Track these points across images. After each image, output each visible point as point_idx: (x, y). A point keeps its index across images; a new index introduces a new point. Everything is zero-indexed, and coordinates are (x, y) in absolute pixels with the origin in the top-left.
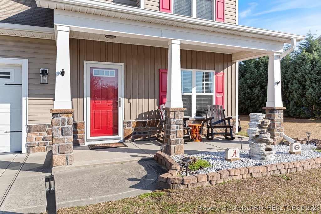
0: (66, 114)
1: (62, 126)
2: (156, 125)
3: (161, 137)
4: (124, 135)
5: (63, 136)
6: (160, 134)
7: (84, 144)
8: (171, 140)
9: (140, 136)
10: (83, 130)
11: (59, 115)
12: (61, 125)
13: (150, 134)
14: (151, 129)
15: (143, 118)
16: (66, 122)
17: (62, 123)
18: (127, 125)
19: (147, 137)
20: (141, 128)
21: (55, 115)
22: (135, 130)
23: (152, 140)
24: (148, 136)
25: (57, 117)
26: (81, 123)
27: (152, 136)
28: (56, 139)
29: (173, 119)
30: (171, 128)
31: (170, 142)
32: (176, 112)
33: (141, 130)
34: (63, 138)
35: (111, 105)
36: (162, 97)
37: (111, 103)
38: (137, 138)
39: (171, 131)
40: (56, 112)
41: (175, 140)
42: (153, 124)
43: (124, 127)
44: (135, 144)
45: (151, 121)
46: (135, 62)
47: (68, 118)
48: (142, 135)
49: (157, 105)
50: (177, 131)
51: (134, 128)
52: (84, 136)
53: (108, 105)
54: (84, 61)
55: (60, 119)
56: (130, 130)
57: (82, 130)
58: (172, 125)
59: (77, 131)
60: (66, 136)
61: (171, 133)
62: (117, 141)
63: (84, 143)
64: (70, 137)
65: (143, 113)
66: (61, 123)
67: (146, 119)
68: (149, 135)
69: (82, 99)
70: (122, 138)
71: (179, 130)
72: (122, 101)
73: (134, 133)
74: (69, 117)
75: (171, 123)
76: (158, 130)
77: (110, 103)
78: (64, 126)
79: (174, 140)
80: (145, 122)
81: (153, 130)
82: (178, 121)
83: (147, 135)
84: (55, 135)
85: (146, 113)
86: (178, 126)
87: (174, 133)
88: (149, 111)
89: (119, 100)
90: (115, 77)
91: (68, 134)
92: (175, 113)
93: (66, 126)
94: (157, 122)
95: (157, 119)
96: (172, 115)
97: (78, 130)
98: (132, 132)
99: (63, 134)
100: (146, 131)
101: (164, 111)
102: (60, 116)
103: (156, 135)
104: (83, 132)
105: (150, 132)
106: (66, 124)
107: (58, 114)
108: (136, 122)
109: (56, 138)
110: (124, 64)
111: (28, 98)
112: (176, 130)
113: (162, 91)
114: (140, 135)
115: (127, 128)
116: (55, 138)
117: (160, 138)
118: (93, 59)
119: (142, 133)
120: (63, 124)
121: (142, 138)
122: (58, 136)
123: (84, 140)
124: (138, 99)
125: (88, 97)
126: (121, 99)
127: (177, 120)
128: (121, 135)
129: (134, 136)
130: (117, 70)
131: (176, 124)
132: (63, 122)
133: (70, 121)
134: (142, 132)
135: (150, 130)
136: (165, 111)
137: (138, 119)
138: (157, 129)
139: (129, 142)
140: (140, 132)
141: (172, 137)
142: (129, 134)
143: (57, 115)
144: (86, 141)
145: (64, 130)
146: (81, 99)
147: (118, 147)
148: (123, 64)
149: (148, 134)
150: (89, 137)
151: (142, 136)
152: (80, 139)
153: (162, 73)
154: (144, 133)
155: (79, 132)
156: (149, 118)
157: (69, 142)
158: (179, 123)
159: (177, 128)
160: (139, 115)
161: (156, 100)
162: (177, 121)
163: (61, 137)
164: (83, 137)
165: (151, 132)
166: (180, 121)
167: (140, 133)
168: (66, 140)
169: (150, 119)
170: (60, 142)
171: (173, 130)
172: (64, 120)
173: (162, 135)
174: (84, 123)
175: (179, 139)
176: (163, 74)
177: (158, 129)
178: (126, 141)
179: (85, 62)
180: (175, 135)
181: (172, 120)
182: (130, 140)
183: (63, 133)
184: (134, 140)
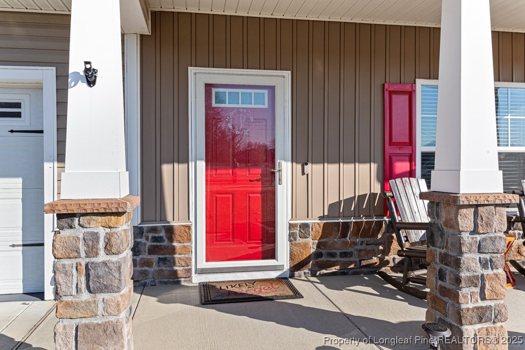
0: (100, 218)
1: (88, 260)
2: (375, 235)
3: (390, 265)
4: (292, 258)
5: (90, 292)
6: (387, 258)
7: (191, 281)
8: (464, 306)
9: (334, 262)
10: (188, 244)
11: (77, 219)
12: (83, 254)
13: (359, 256)
14: (362, 244)
15: (341, 215)
16: (102, 244)
17: (88, 246)
18: (298, 232)
19: (352, 266)
20: (335, 240)
21: (64, 222)
22: (319, 246)
23: (365, 274)
24: (355, 262)
25: (71, 227)
26: (183, 226)
27: (364, 263)
28: (68, 305)
29: (467, 234)
30: (463, 266)
31: (459, 313)
32: (480, 209)
33: (337, 246)
34: (89, 302)
35: (258, 180)
36: (390, 158)
37: (258, 174)
38: (326, 268)
39: (464, 274)
40: (65, 212)
41: (478, 308)
42: (369, 231)
43: (292, 236)
44: (322, 287)
45: (363, 222)
46: (319, 68)
47: (108, 230)
48: (338, 259)
49: (378, 180)
50: (482, 275)
51: (317, 241)
52: (190, 259)
53: (251, 181)
54: (190, 68)
55: (81, 236)
56: (306, 245)
57: (185, 244)
58: (466, 255)
59: (174, 246)
60: (102, 291)
61: (463, 284)
62: (274, 275)
63: (190, 277)
64: (115, 295)
65: (340, 202)
66: (82, 248)
67: (349, 217)
68: (358, 260)
69: (186, 165)
70: (287, 267)
71: (489, 272)
72: (286, 168)
73: (318, 255)
74: (110, 227)
75: (464, 249)
76: (381, 248)
77: (254, 174)
78: (93, 260)
79: (473, 309)
80: (346, 226)
81: (369, 248)
82: (488, 242)
83: (351, 259)
84: (64, 289)
85: (349, 201)
86: (488, 256)
87: (473, 282)
88: (357, 195)
89: (277, 168)
90: (267, 107)
91: (106, 287)
92: (476, 214)
93: (102, 257)
94: (379, 224)
95: (377, 216)
96: (466, 220)
97: (175, 244)
98: (312, 251)
99: (91, 285)
100: (350, 250)
101: (426, 202)
102: (79, 225)
103: (375, 260)
104: (187, 250)
105: (360, 251)
106: (102, 252)
107: (73, 215)
108: (322, 226)
109: (69, 299)
110: (290, 72)
111: (56, 163)
112: (480, 271)
113: (391, 143)
114: (332, 260)
115: (300, 240)
116: (65, 299)
117: (386, 269)
118: (211, 63)
119: (338, 254)
120: (92, 251)
121: (338, 267)
122: (74, 293)
123: (190, 269)
124: (326, 165)
125: (201, 159)
126: (284, 164)
127: (483, 236)
128: (283, 259)
129: (317, 263)
130: (272, 89)
131: (479, 252)
132: (90, 243)
133: (113, 240)
134: (338, 252)
135: (358, 247)
136: (431, 202)
137: (328, 217)
138: (378, 244)
139: (303, 278)
140: (333, 251)
141: (465, 297)
142: (305, 257)
143: (69, 220)
144: (196, 273)
145: (92, 272)
146: (183, 166)
147: (278, 297)
148: (287, 74)
149: (355, 258)
150: (203, 264)
151: (337, 261)
152: (181, 268)
153: (391, 93)
154: (344, 255)
155: (178, 250)
156: (357, 215)
157: (110, 314)
158: (491, 248)
159: (484, 264)
160: (331, 206)
161: (374, 166)
162: (484, 240)
163: (85, 296)
164: (187, 262)
165: (363, 253)
166: (493, 240)
167: (332, 255)
168: (101, 306)
169: (360, 216)
170: (80, 315)
171: (468, 274)
172: (95, 236)
173: (391, 261)
174: (189, 227)
175: (492, 303)
176: (394, 97)
177: (381, 244)
178: (297, 273)
179: (192, 70)
180: (477, 290)
181: (466, 237)
182: (306, 271)
183: (91, 283)
184: (318, 273)
